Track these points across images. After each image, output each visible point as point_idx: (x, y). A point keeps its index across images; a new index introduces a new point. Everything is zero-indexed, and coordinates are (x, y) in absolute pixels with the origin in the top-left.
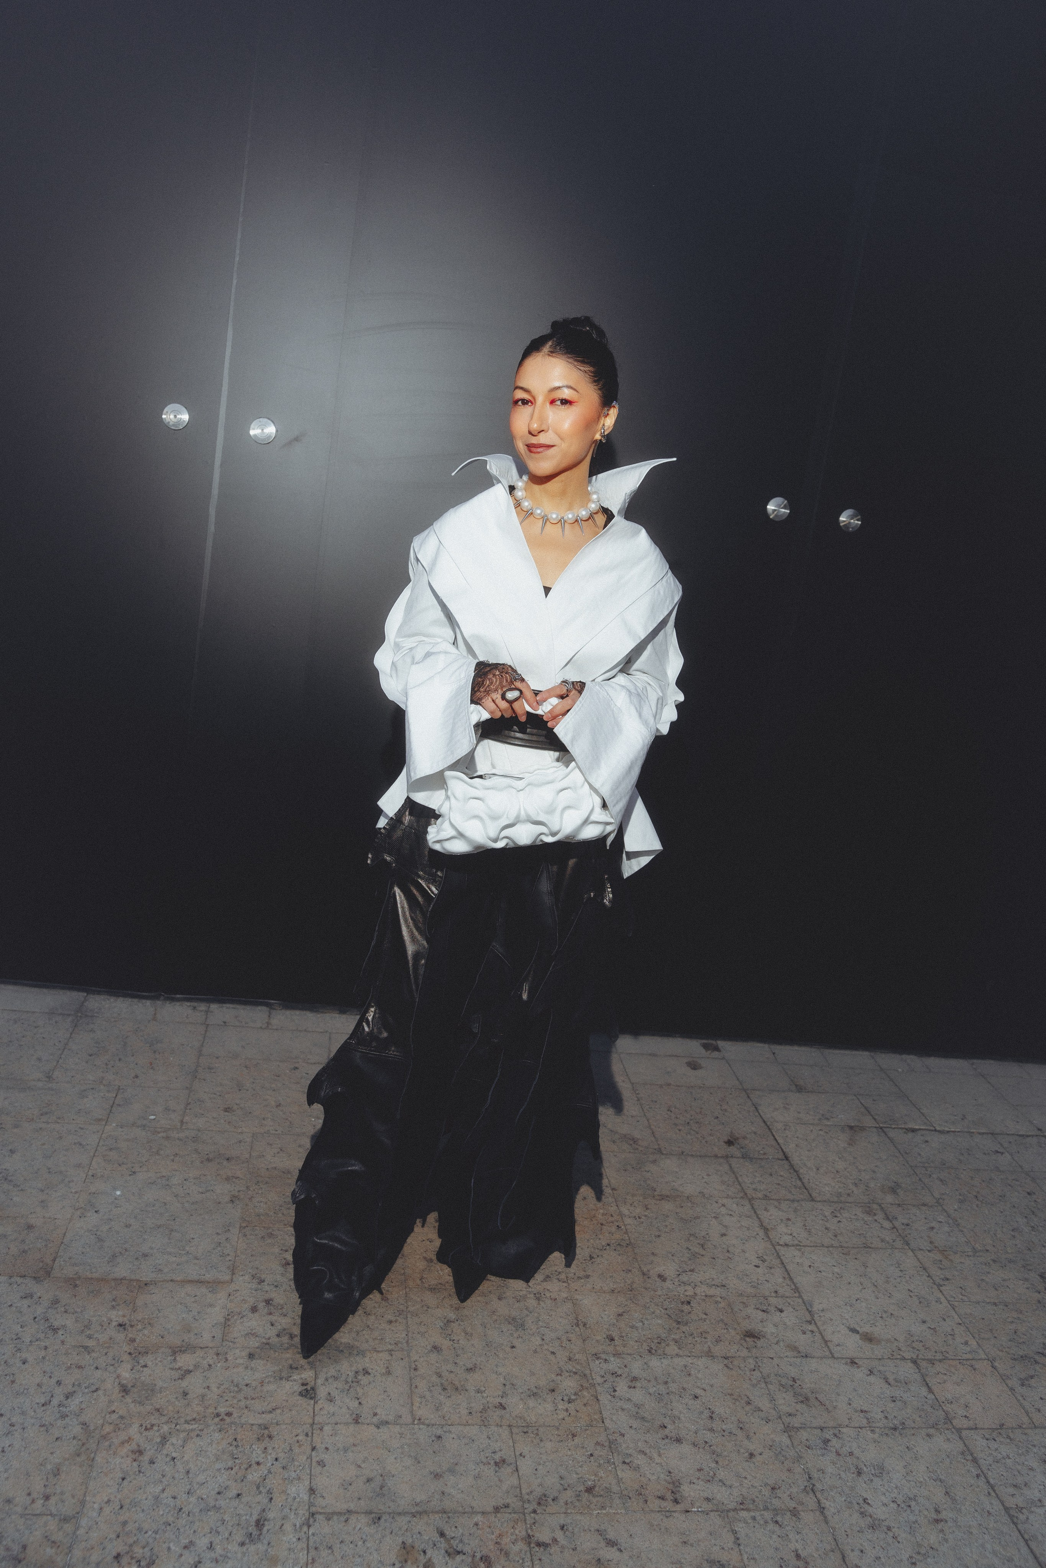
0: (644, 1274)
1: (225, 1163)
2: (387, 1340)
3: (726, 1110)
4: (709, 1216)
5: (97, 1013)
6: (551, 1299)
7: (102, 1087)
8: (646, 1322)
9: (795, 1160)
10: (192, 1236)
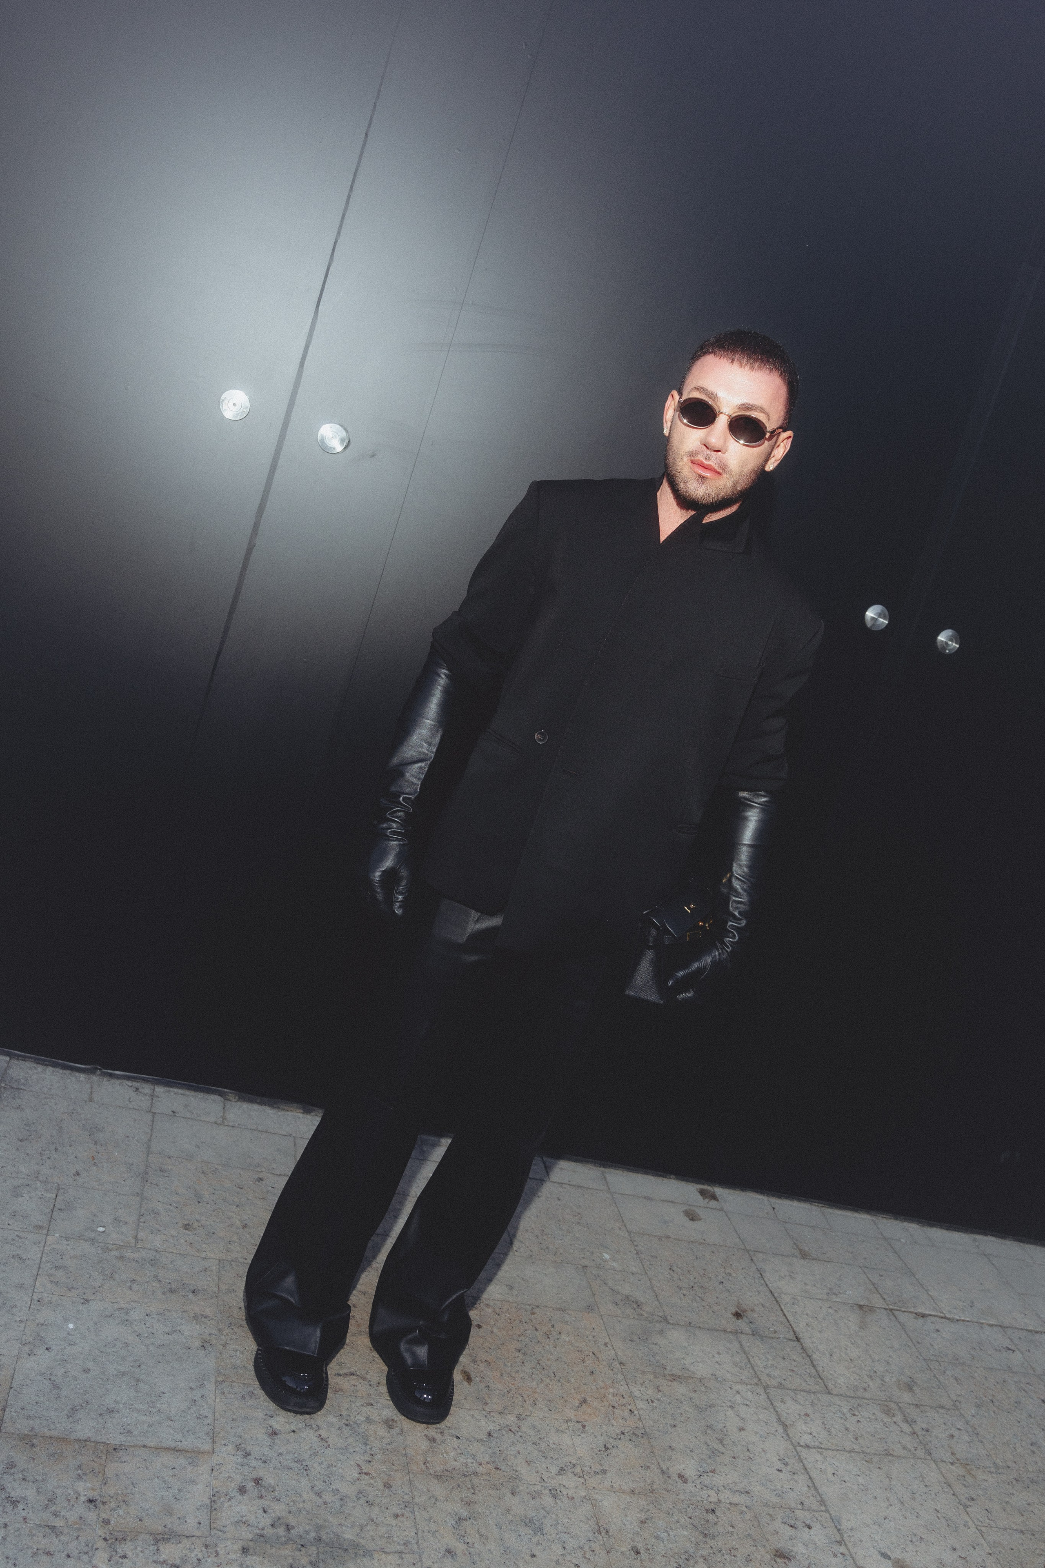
0: (663, 1473)
1: (191, 1296)
2: (395, 1539)
3: (730, 1274)
4: (724, 1404)
5: (23, 1084)
6: (568, 1497)
7: (38, 1184)
8: (671, 1533)
9: (807, 1342)
10: (162, 1389)
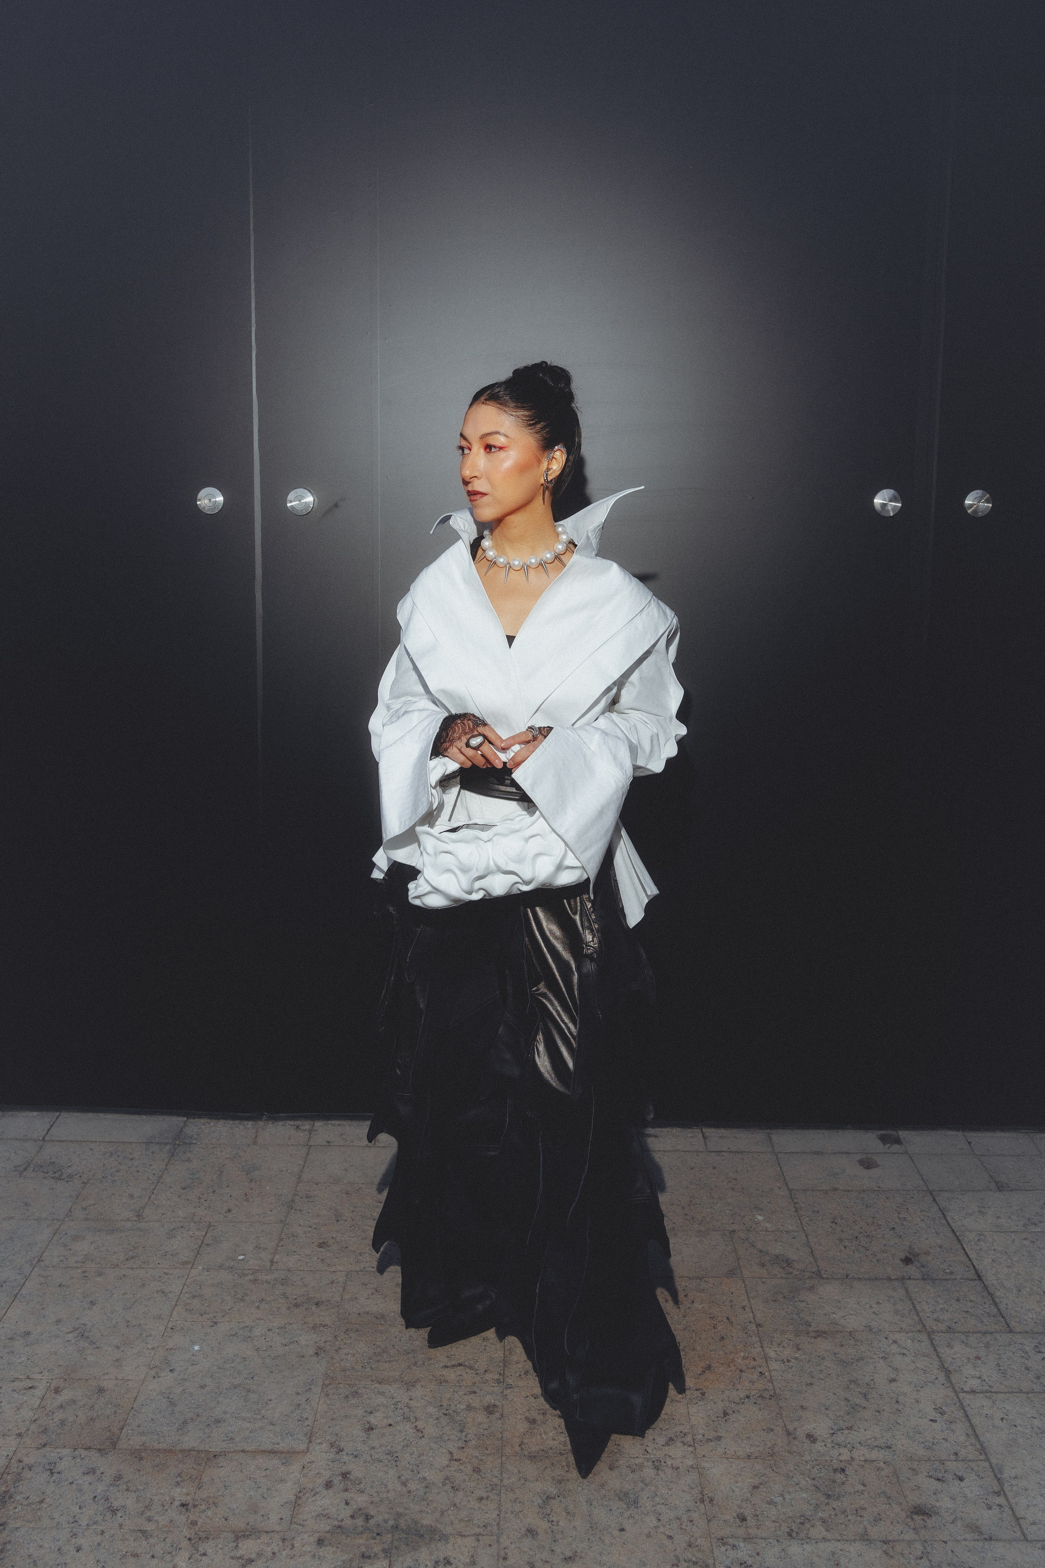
0: (789, 1434)
1: (314, 1308)
2: (475, 1522)
3: (905, 1219)
4: (875, 1357)
5: (196, 1139)
6: (673, 1468)
7: (192, 1224)
8: (787, 1496)
9: (990, 1278)
10: (269, 1397)
